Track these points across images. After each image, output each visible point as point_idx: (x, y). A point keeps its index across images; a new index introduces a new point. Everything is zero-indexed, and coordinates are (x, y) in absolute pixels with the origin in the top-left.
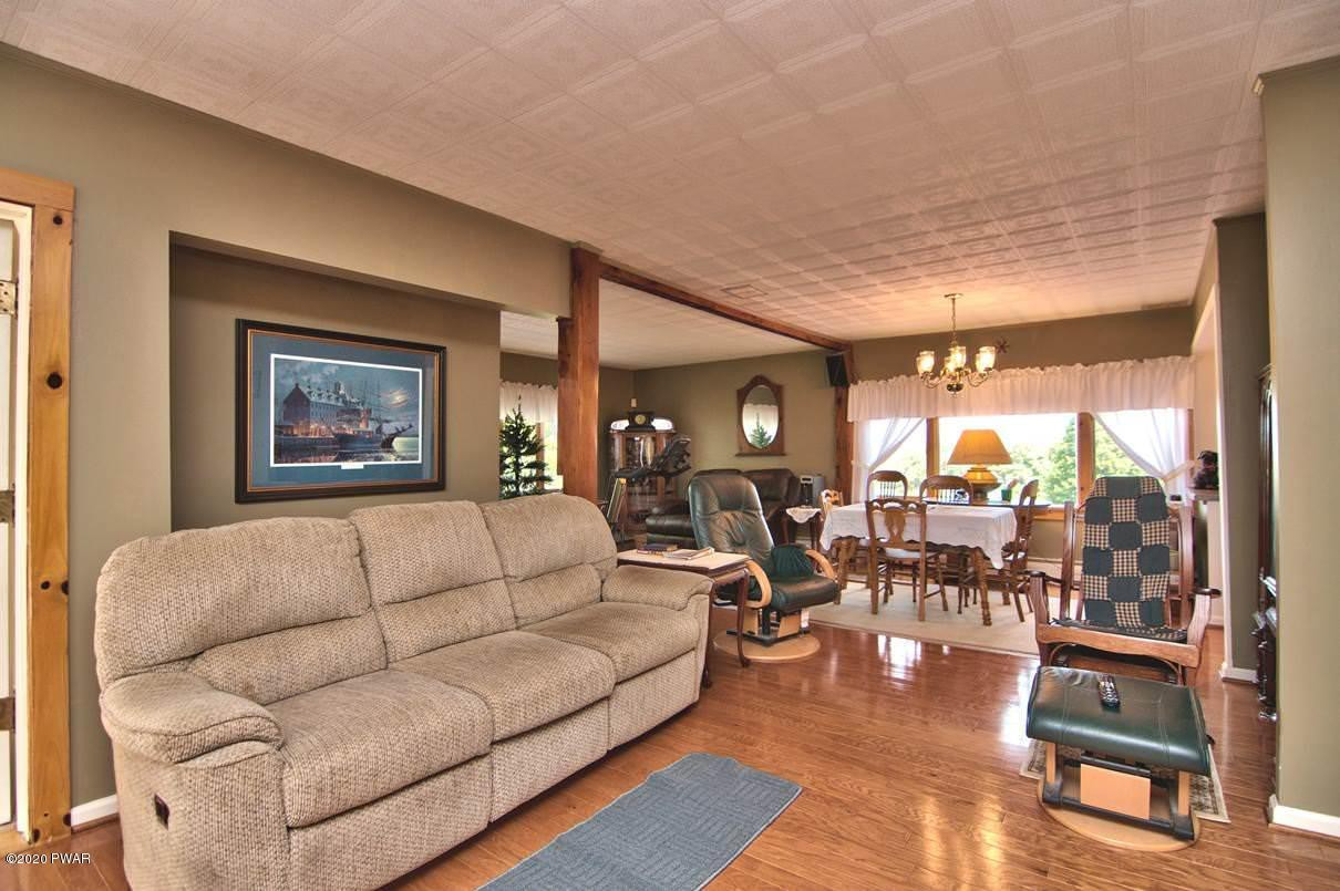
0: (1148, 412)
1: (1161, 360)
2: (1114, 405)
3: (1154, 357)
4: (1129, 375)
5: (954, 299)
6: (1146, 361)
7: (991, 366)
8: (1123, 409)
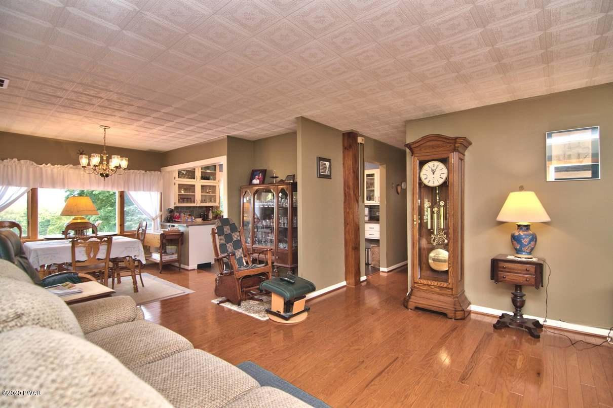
0: (148, 193)
1: (153, 172)
2: (136, 189)
3: (150, 170)
4: (142, 177)
5: (105, 129)
6: (148, 172)
7: (126, 167)
8: (140, 191)
